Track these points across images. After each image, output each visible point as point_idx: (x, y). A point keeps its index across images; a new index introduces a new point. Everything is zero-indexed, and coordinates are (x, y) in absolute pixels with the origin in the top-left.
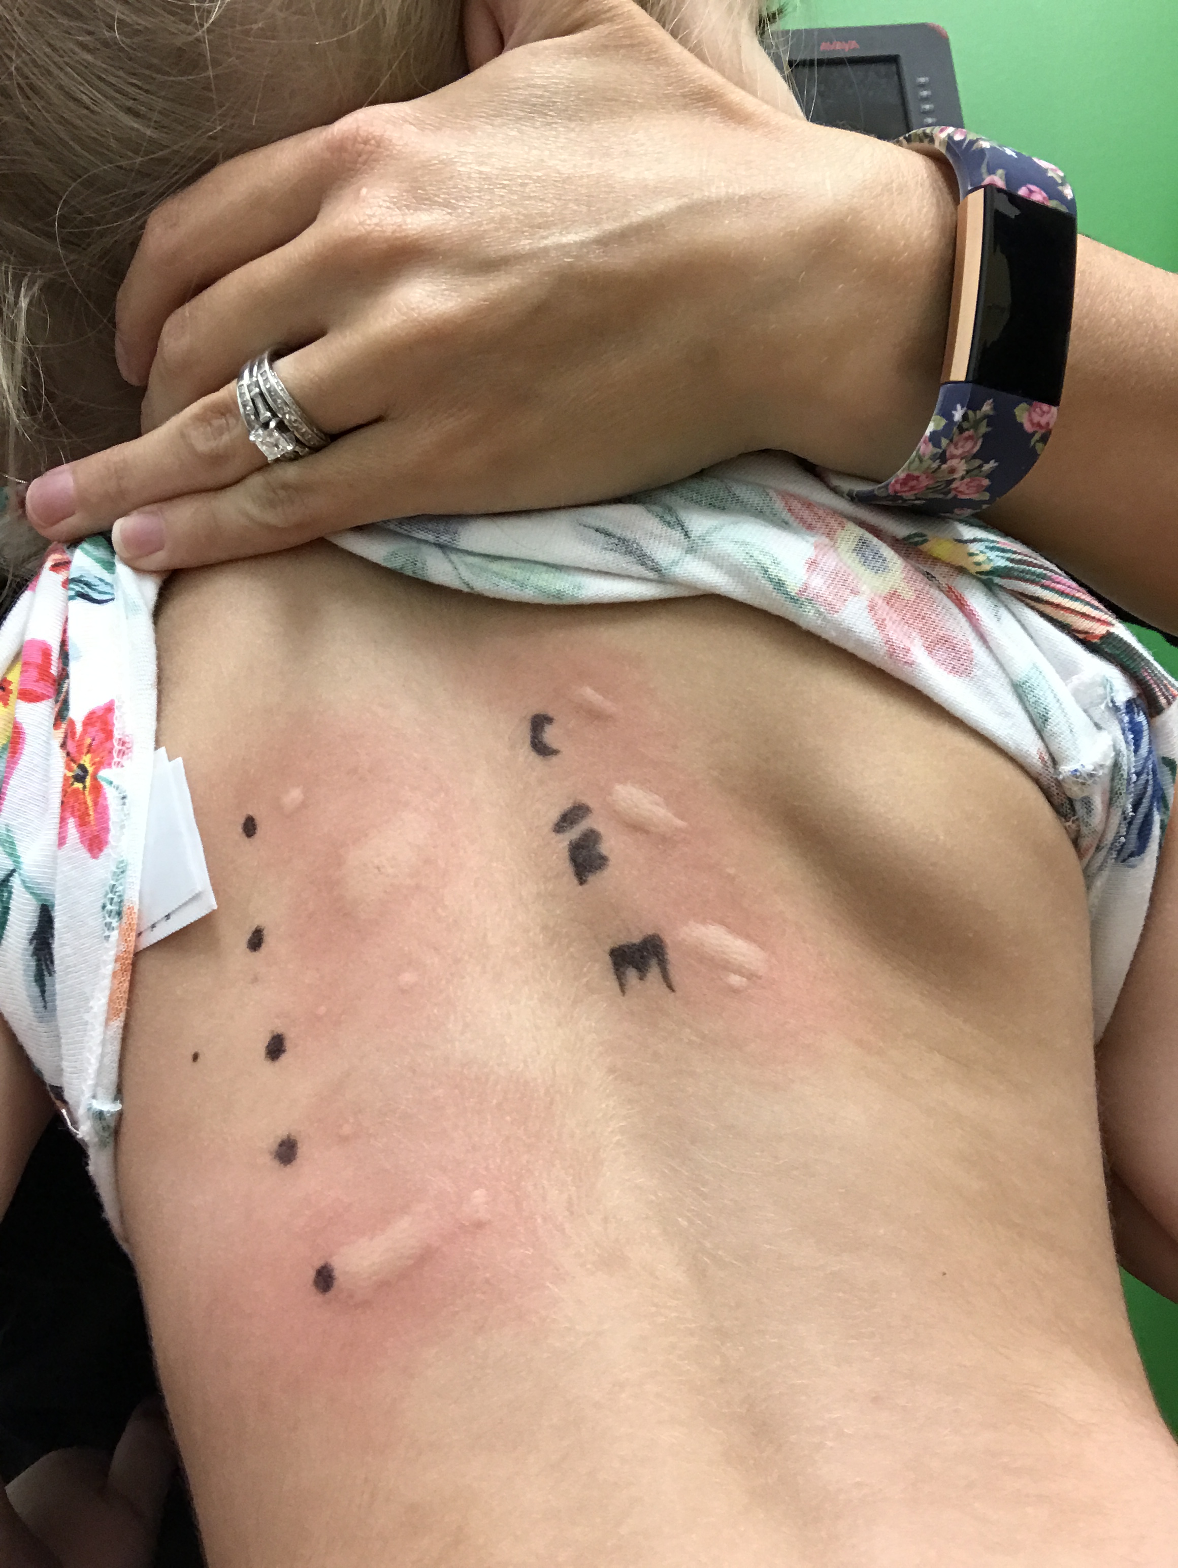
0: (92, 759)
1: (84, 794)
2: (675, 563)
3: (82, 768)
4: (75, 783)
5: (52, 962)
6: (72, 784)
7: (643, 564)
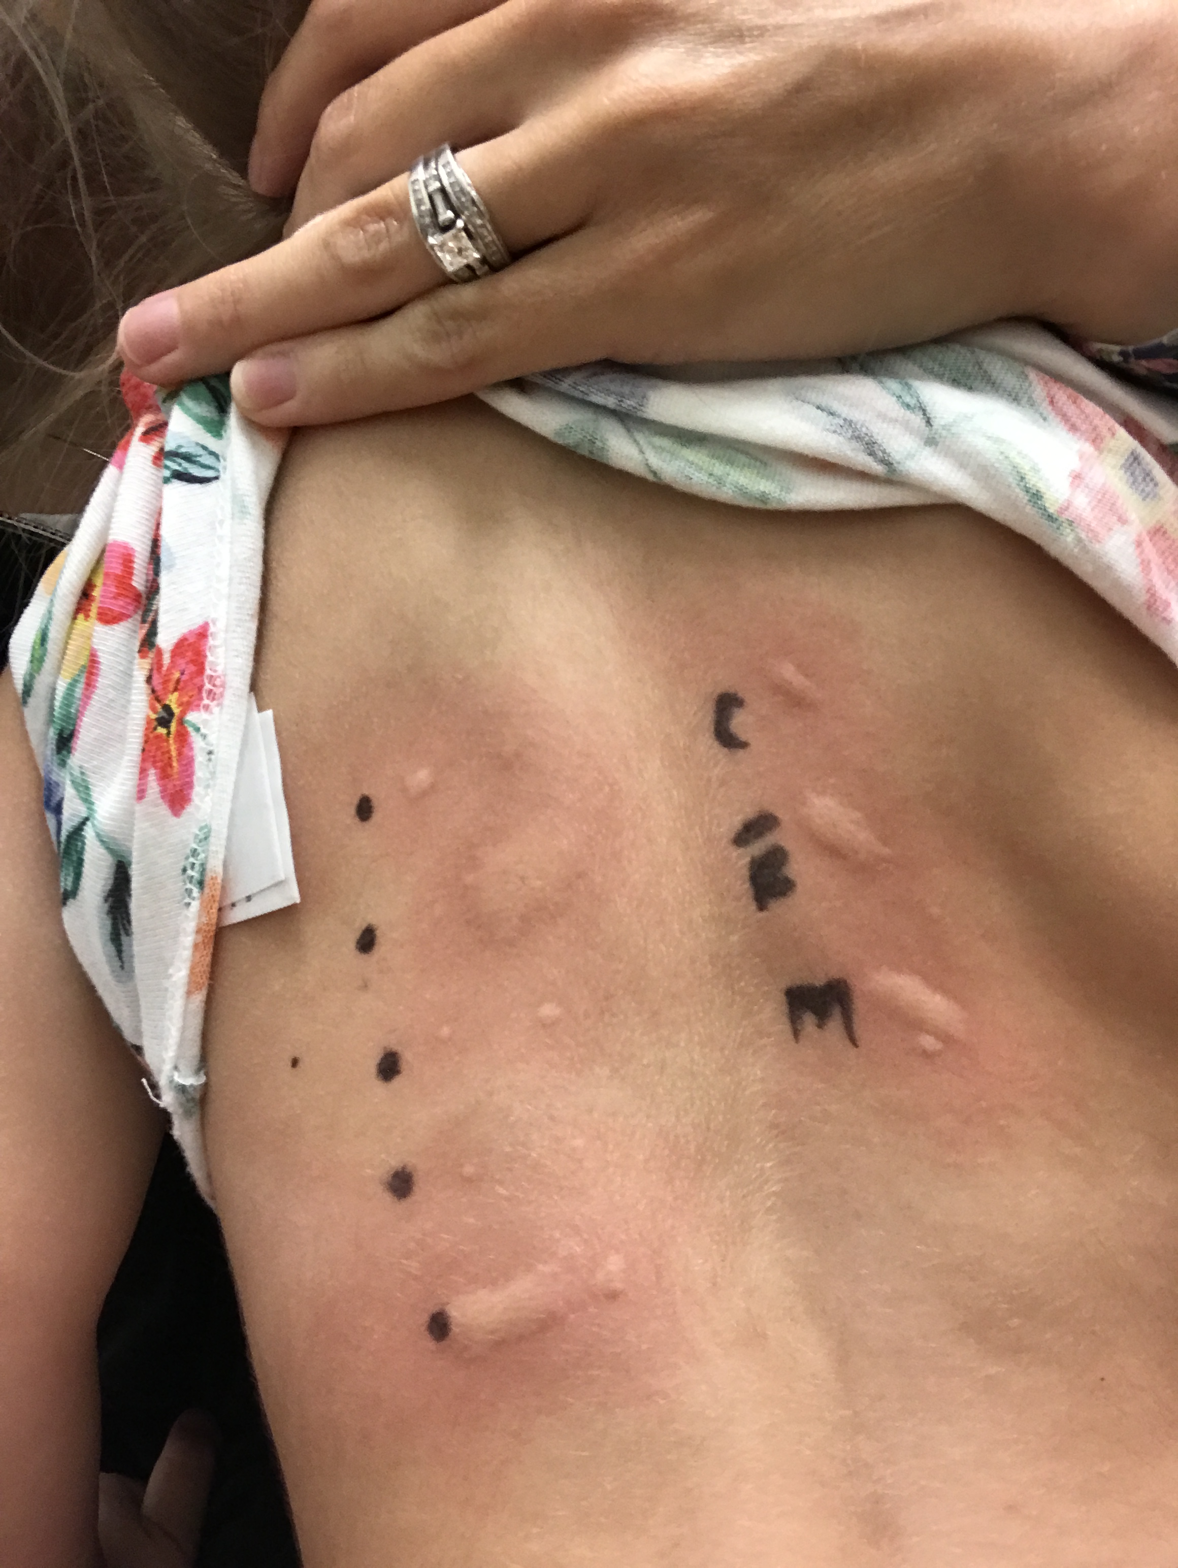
0: (178, 700)
1: (167, 741)
2: (910, 456)
3: (167, 708)
4: (159, 728)
5: (129, 922)
6: (155, 729)
7: (872, 454)
